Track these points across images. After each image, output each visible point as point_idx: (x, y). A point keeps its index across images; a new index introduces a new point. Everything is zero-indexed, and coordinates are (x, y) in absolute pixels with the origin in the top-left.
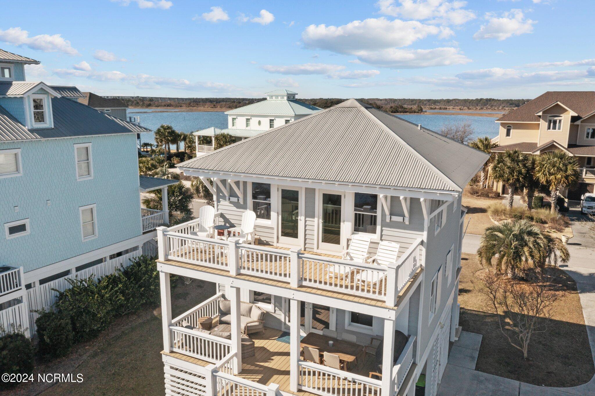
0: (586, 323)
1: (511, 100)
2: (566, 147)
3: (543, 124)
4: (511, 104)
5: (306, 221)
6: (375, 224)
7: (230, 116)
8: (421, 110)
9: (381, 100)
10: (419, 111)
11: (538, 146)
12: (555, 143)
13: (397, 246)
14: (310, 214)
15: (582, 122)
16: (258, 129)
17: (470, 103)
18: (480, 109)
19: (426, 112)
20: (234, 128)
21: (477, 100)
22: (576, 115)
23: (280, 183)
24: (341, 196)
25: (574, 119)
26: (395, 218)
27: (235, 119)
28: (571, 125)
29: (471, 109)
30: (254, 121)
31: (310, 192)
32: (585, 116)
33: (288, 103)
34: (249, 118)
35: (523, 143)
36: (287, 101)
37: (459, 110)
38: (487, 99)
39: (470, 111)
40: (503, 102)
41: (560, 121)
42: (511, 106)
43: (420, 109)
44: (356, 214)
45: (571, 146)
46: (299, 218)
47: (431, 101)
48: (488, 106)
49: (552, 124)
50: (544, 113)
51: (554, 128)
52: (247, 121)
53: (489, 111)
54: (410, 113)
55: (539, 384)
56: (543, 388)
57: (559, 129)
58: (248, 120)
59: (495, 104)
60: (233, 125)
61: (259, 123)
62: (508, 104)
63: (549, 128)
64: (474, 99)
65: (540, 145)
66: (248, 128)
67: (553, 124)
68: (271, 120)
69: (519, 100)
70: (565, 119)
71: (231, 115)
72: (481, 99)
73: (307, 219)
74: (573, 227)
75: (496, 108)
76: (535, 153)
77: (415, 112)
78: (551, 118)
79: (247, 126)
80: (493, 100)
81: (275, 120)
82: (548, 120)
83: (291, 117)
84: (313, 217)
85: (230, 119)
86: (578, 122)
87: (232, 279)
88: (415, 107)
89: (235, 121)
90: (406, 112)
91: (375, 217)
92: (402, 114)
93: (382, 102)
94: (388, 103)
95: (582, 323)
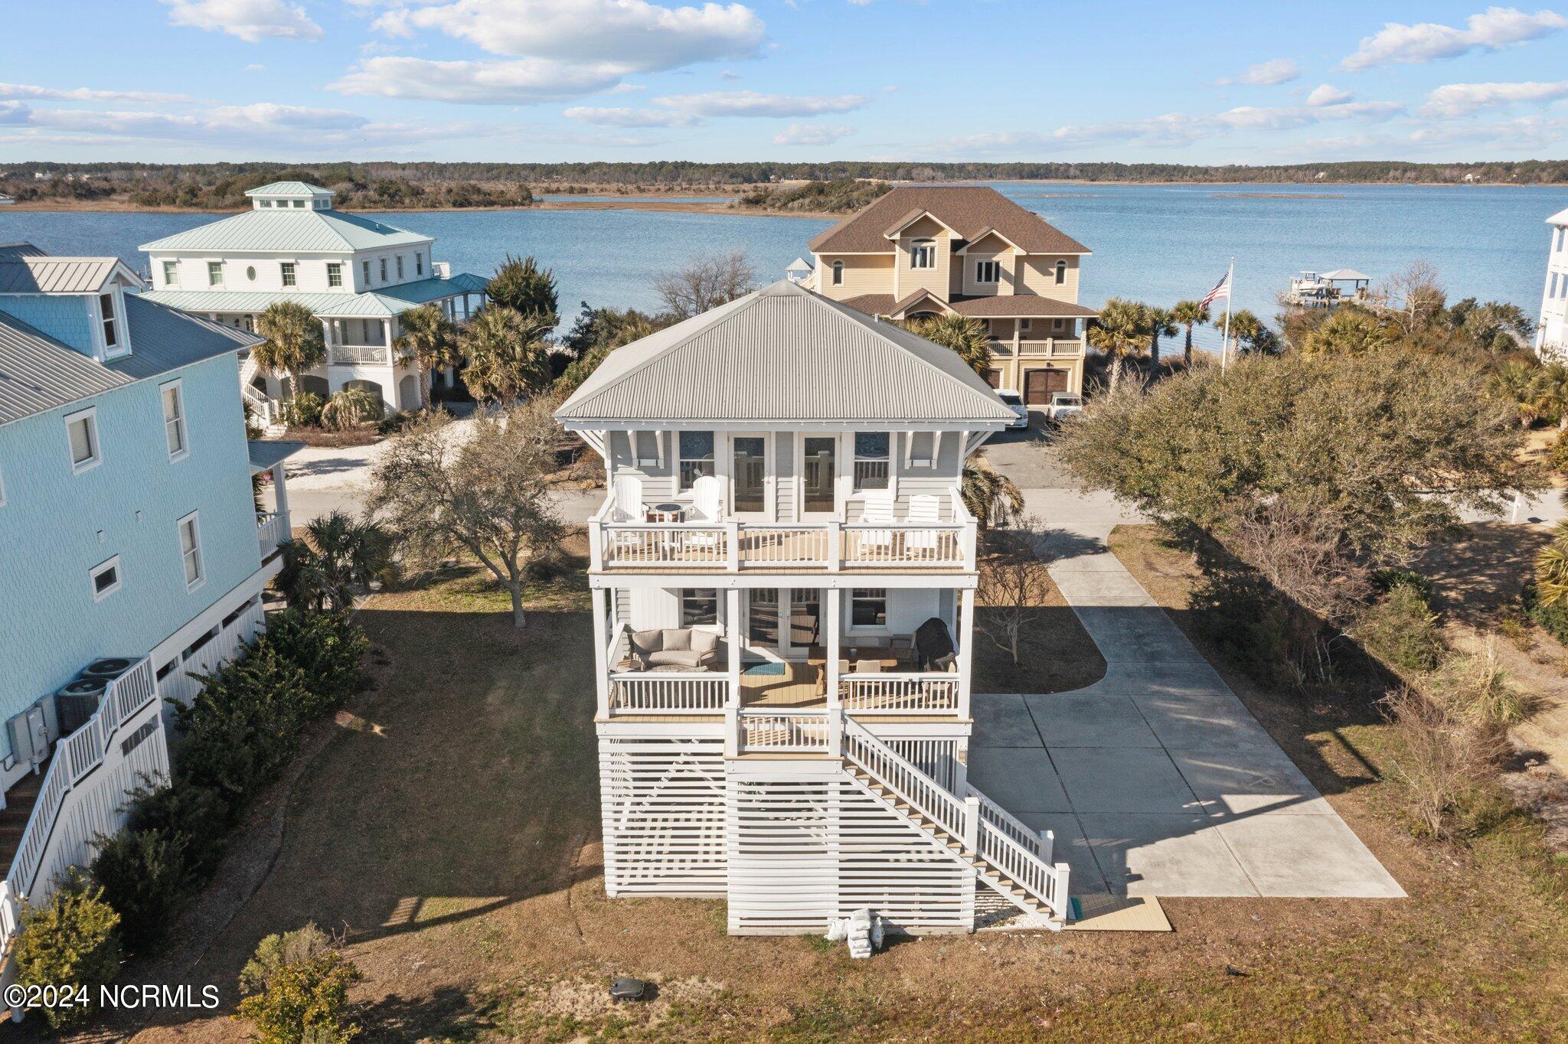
0: (1071, 604)
1: (731, 166)
2: (947, 301)
3: (901, 256)
4: (732, 176)
5: (777, 483)
6: (886, 475)
7: (155, 257)
8: (527, 199)
9: (404, 167)
10: (524, 199)
11: (897, 301)
12: (929, 296)
13: (937, 499)
14: (784, 471)
15: (969, 250)
16: (249, 290)
17: (636, 173)
18: (667, 191)
19: (541, 201)
20: (171, 287)
21: (652, 165)
22: (960, 237)
23: (733, 429)
24: (833, 439)
25: (956, 245)
26: (918, 463)
27: (173, 264)
28: (951, 257)
29: (644, 190)
30: (233, 271)
31: (785, 438)
32: (973, 239)
33: (321, 220)
34: (219, 260)
35: (868, 296)
36: (315, 214)
37: (618, 195)
38: (676, 162)
39: (646, 198)
40: (714, 171)
41: (932, 250)
42: (734, 180)
43: (525, 194)
44: (856, 463)
45: (955, 298)
46: (766, 479)
47: (538, 170)
48: (679, 180)
49: (918, 257)
50: (902, 234)
51: (923, 264)
52: (211, 270)
53: (689, 198)
54: (503, 205)
55: (1046, 692)
56: (1053, 695)
57: (932, 265)
58: (213, 267)
59: (697, 176)
60: (168, 282)
61: (251, 273)
62: (727, 176)
63: (914, 265)
64: (646, 162)
65: (903, 297)
66: (218, 287)
67: (922, 258)
68: (283, 265)
69: (748, 166)
70: (941, 244)
71: (157, 254)
72: (663, 164)
73: (780, 479)
74: (987, 454)
75: (702, 187)
76: (897, 318)
77: (515, 204)
78: (916, 245)
79: (213, 283)
80: (691, 165)
81: (298, 264)
82: (911, 249)
83: (345, 256)
84: (791, 475)
85: (156, 266)
86: (963, 252)
87: (733, 577)
88: (511, 188)
89: (172, 270)
90: (492, 203)
91: (886, 464)
92: (481, 208)
93: (407, 172)
94: (424, 175)
95: (1064, 605)
